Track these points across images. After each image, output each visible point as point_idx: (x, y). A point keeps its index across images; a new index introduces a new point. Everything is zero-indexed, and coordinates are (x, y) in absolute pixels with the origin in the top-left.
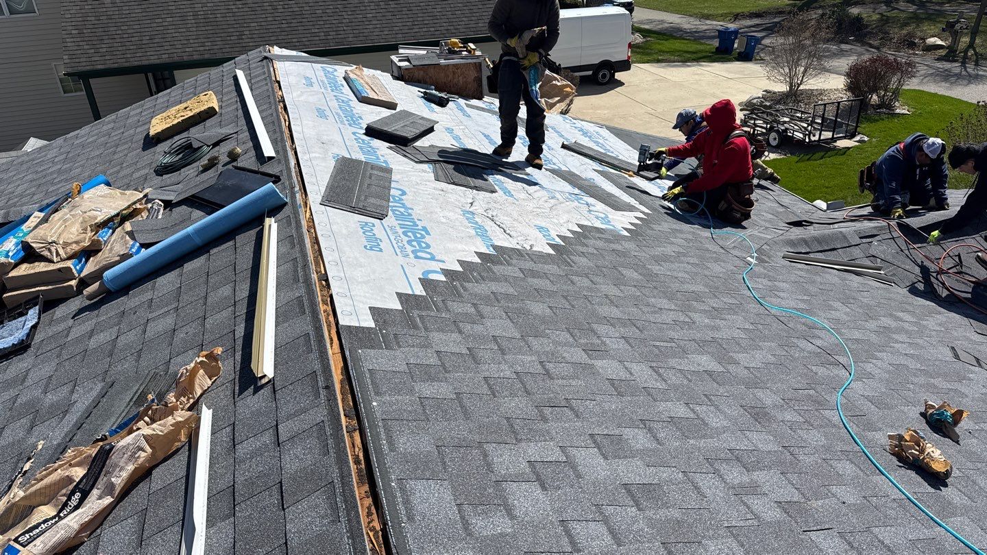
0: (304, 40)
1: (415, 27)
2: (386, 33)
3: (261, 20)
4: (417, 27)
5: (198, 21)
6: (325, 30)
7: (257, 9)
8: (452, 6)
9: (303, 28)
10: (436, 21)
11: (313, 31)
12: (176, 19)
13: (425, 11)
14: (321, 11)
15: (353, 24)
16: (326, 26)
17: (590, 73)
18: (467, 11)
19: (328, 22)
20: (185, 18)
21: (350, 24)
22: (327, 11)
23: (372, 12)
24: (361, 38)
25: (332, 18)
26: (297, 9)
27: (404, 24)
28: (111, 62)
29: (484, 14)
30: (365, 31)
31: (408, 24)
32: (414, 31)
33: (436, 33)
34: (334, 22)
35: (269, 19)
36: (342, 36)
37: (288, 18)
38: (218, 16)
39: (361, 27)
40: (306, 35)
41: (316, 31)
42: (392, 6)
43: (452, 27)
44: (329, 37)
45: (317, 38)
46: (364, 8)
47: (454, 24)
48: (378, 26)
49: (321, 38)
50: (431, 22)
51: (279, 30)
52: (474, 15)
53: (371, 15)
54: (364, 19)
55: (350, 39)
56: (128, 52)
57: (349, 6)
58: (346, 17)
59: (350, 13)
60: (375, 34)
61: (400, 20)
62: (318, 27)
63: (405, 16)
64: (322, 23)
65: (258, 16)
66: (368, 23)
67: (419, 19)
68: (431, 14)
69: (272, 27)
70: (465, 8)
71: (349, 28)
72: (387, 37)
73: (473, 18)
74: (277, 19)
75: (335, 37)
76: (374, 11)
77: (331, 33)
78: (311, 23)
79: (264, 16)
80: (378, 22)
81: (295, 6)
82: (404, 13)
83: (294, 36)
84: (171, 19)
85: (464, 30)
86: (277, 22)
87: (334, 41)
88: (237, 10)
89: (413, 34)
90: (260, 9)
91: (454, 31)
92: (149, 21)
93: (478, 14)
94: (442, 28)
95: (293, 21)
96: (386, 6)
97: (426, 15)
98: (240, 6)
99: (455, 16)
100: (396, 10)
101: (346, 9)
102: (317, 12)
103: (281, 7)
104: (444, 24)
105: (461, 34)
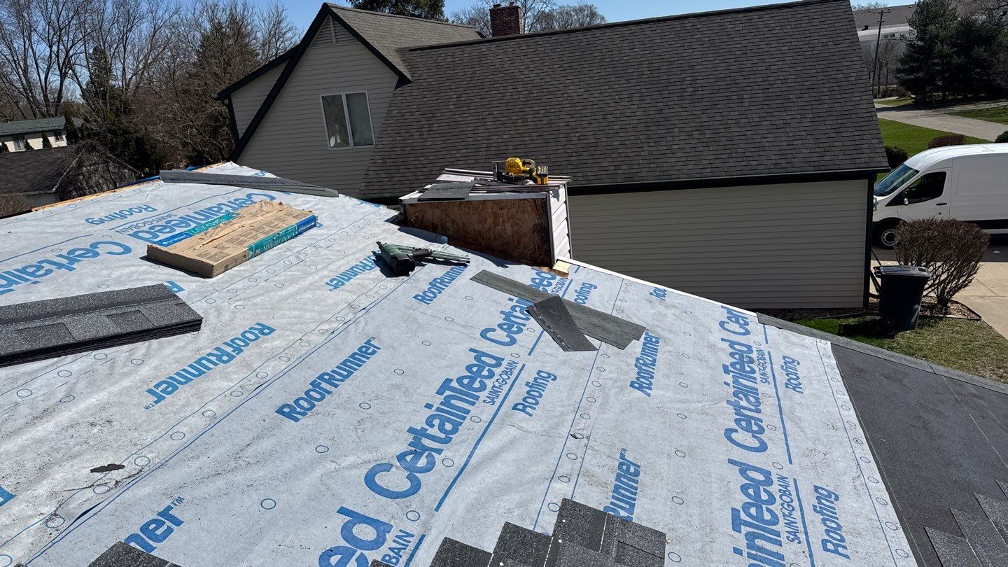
0: (590, 174)
1: (730, 160)
2: (691, 167)
4: (735, 160)
6: (616, 163)
7: (551, 140)
8: (791, 134)
9: (592, 161)
10: (764, 153)
11: (603, 164)
13: (751, 141)
14: (618, 143)
15: (653, 157)
16: (619, 159)
18: (811, 141)
19: (623, 155)
21: (648, 157)
22: (626, 142)
23: (679, 142)
24: (657, 174)
25: (630, 150)
26: (593, 141)
27: (717, 156)
29: (835, 144)
30: (664, 165)
31: (722, 156)
32: (728, 165)
33: (759, 167)
34: (630, 154)
35: (559, 152)
36: (634, 171)
37: (580, 150)
39: (661, 160)
40: (594, 169)
41: (607, 164)
42: (707, 136)
43: (784, 161)
44: (619, 172)
45: (605, 173)
46: (671, 139)
47: (788, 156)
48: (683, 159)
49: (610, 172)
50: (756, 154)
51: (565, 163)
52: (821, 145)
53: (677, 147)
54: (667, 152)
55: (643, 174)
57: (653, 136)
58: (645, 149)
59: (652, 144)
60: (675, 168)
61: (713, 152)
62: (609, 160)
63: (721, 148)
64: (617, 155)
65: (549, 148)
66: (671, 155)
67: (739, 150)
68: (758, 145)
69: (560, 159)
70: (809, 137)
71: (646, 162)
72: (690, 172)
73: (817, 150)
74: (569, 151)
75: (626, 171)
76: (683, 142)
77: (622, 167)
78: (603, 156)
79: (555, 148)
80: (684, 155)
81: (592, 137)
82: (721, 143)
83: (579, 170)
85: (801, 164)
86: (567, 155)
87: (623, 176)
88: (530, 142)
89: (725, 169)
90: (553, 140)
91: (786, 165)
93: (826, 145)
94: (770, 162)
95: (584, 153)
96: (700, 136)
97: (751, 145)
98: (535, 138)
99: (792, 147)
100: (711, 140)
101: (648, 140)
102: (615, 143)
103: (576, 138)
104: (773, 157)
105: (794, 169)
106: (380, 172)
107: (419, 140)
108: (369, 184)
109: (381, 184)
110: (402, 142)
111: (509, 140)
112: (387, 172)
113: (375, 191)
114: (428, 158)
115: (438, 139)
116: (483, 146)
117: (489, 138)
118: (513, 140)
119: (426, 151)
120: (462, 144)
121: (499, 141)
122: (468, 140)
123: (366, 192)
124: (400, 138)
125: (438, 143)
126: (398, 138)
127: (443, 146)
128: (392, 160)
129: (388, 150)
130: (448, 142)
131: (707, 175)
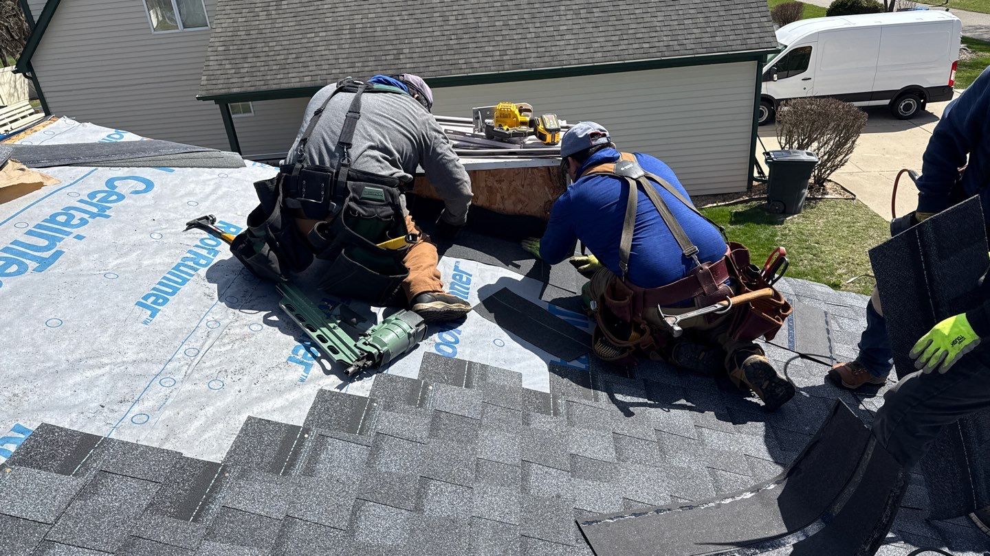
0: (473, 60)
1: (622, 42)
2: (581, 51)
3: (427, 34)
4: (626, 42)
5: (354, 36)
6: (501, 48)
7: (425, 20)
8: (681, 12)
9: (474, 45)
10: (654, 34)
11: (487, 49)
12: (329, 33)
13: (641, 20)
14: (501, 23)
15: (540, 40)
16: (504, 43)
17: (887, 102)
18: (702, 20)
19: (508, 37)
20: (340, 32)
21: (535, 40)
22: (510, 22)
23: (567, 22)
24: (546, 59)
25: (514, 32)
26: (473, 20)
27: (608, 39)
28: (249, 84)
29: (726, 23)
30: (553, 48)
31: (613, 38)
32: (620, 48)
33: (651, 50)
34: (515, 37)
35: (435, 34)
36: (522, 56)
37: (459, 32)
38: (378, 29)
39: (549, 44)
40: (476, 55)
41: (491, 49)
42: (596, 15)
43: (676, 43)
44: (505, 58)
45: (490, 59)
46: (557, 18)
47: (679, 37)
48: (572, 42)
49: (495, 58)
50: (647, 35)
51: (445, 48)
52: (711, 24)
53: (565, 28)
54: (555, 33)
55: (532, 60)
56: (269, 73)
57: (538, 15)
58: (531, 30)
59: (538, 25)
60: (565, 52)
61: (603, 34)
62: (494, 43)
63: (611, 28)
64: (500, 38)
65: (423, 30)
66: (559, 38)
67: (630, 31)
68: (648, 25)
69: (437, 43)
70: (699, 15)
71: (533, 45)
72: (581, 56)
73: (709, 30)
74: (446, 33)
75: (513, 57)
76: (570, 22)
77: (508, 52)
78: (486, 39)
79: (431, 29)
80: (573, 37)
81: (471, 16)
82: (610, 23)
83: (462, 56)
84: (324, 34)
85: (693, 46)
86: (445, 38)
87: (510, 62)
88: (400, 22)
89: (617, 53)
90: (427, 20)
91: (678, 48)
92: (300, 36)
93: (716, 24)
94: (661, 44)
95: (465, 36)
96: (588, 15)
97: (642, 25)
98: (406, 17)
99: (682, 27)
100: (600, 19)
101: (534, 20)
102: (497, 23)
103: (454, 18)
104: (665, 38)
105: (687, 52)
106: (224, 62)
107: (266, 22)
108: (212, 77)
109: (226, 76)
110: (245, 24)
111: (376, 20)
112: (233, 61)
113: (220, 86)
114: (280, 43)
115: (290, 19)
116: (345, 27)
117: (351, 17)
118: (381, 19)
119: (276, 34)
120: (320, 25)
121: (364, 21)
122: (327, 20)
123: (209, 87)
124: (244, 19)
125: (290, 24)
126: (240, 20)
127: (297, 28)
128: (235, 47)
129: (230, 34)
130: (302, 23)
131: (599, 60)
